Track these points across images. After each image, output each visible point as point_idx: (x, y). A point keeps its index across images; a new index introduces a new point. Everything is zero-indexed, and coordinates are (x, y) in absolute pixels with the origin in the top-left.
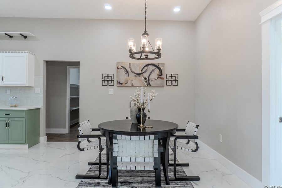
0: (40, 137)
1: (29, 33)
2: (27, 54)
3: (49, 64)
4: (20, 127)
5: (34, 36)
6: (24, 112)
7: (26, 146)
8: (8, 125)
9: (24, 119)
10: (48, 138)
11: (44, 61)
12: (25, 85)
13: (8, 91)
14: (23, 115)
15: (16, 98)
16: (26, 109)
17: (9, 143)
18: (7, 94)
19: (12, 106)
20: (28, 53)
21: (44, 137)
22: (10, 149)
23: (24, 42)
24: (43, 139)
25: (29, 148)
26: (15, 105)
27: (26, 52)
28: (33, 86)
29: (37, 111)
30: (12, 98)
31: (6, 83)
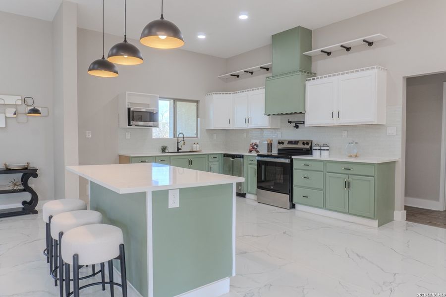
0: (394, 210)
1: (379, 34)
2: (376, 70)
4: (365, 190)
5: (386, 37)
6: (374, 167)
7: (375, 223)
8: (347, 185)
9: (373, 178)
10: (408, 215)
11: (404, 77)
12: (373, 122)
13: (345, 134)
14: (371, 171)
15: (356, 143)
16: (377, 163)
17: (348, 213)
18: (343, 137)
19: (351, 157)
20: (377, 68)
21: (402, 211)
22: (348, 222)
24: (400, 215)
25: (378, 227)
26: (355, 154)
27: (374, 68)
28: (384, 123)
29: (391, 165)
30: (352, 143)
31: (344, 121)
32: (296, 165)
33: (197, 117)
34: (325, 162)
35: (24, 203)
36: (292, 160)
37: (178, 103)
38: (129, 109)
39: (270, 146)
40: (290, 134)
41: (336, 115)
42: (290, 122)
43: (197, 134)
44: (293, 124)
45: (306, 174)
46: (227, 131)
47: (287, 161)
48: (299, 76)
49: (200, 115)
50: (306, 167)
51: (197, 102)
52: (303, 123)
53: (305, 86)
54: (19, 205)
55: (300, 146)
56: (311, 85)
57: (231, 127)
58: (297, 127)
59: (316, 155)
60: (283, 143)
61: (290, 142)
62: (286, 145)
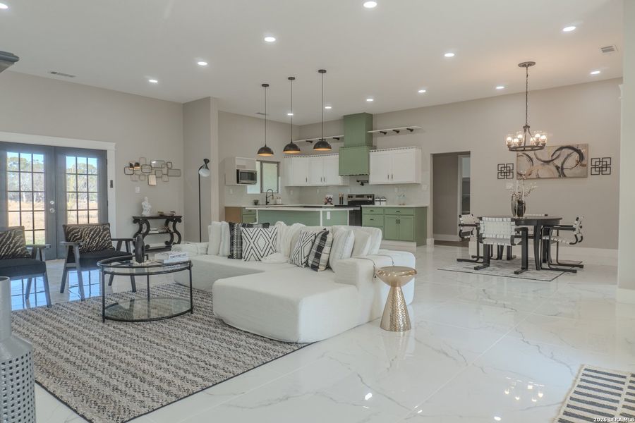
0: (427, 238)
3: (436, 157)
4: (409, 225)
5: (420, 128)
6: (413, 209)
7: (414, 244)
8: (398, 222)
9: (413, 216)
11: (431, 154)
13: (396, 190)
14: (412, 212)
15: (404, 196)
16: (414, 207)
17: (399, 240)
18: (395, 192)
19: (401, 204)
20: (415, 148)
23: (410, 135)
24: (430, 241)
25: (417, 246)
26: (403, 202)
27: (413, 148)
28: (420, 183)
29: (425, 208)
30: (400, 196)
31: (395, 181)
32: (364, 211)
33: (278, 176)
34: (384, 208)
35: (166, 243)
36: (361, 208)
37: (264, 165)
38: (238, 171)
39: (341, 199)
40: (358, 190)
41: (390, 177)
42: (358, 181)
43: (278, 190)
44: (360, 183)
45: (372, 217)
46: (301, 188)
47: (358, 209)
48: (365, 148)
49: (280, 174)
50: (372, 213)
51: (278, 163)
52: (368, 182)
53: (369, 155)
54: (163, 245)
55: (365, 199)
56: (373, 155)
57: (308, 184)
58: (362, 184)
59: (377, 204)
60: (352, 197)
61: (358, 196)
62: (355, 199)
